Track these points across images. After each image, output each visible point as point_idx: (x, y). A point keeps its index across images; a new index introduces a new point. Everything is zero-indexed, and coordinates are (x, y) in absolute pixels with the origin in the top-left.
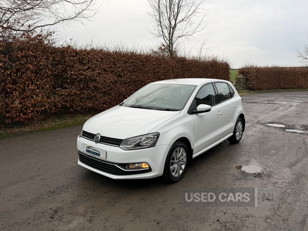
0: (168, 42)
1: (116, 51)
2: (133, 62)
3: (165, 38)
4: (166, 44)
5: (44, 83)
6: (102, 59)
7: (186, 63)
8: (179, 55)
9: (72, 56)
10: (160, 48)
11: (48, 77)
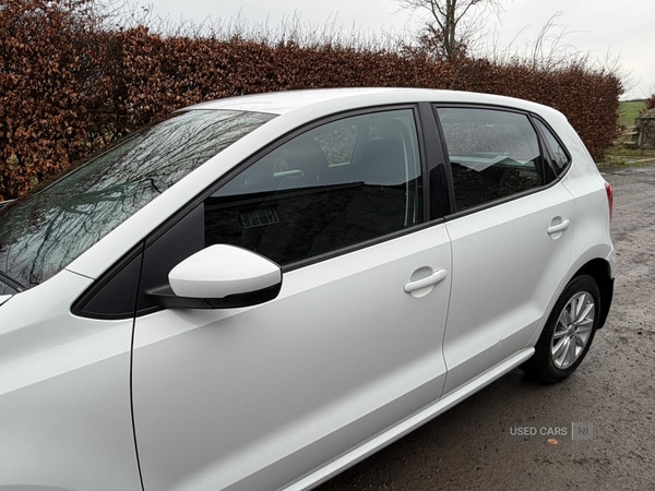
0: (443, 20)
1: (282, 43)
2: (326, 69)
3: (437, 11)
4: (436, 26)
5: (62, 123)
6: (232, 61)
7: (489, 74)
8: (469, 55)
9: (144, 54)
10: (424, 39)
11: (69, 106)
